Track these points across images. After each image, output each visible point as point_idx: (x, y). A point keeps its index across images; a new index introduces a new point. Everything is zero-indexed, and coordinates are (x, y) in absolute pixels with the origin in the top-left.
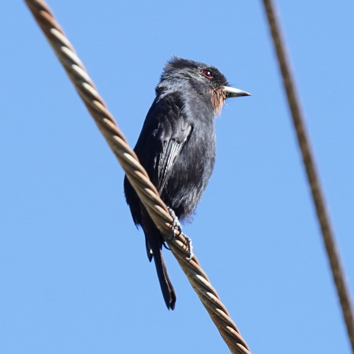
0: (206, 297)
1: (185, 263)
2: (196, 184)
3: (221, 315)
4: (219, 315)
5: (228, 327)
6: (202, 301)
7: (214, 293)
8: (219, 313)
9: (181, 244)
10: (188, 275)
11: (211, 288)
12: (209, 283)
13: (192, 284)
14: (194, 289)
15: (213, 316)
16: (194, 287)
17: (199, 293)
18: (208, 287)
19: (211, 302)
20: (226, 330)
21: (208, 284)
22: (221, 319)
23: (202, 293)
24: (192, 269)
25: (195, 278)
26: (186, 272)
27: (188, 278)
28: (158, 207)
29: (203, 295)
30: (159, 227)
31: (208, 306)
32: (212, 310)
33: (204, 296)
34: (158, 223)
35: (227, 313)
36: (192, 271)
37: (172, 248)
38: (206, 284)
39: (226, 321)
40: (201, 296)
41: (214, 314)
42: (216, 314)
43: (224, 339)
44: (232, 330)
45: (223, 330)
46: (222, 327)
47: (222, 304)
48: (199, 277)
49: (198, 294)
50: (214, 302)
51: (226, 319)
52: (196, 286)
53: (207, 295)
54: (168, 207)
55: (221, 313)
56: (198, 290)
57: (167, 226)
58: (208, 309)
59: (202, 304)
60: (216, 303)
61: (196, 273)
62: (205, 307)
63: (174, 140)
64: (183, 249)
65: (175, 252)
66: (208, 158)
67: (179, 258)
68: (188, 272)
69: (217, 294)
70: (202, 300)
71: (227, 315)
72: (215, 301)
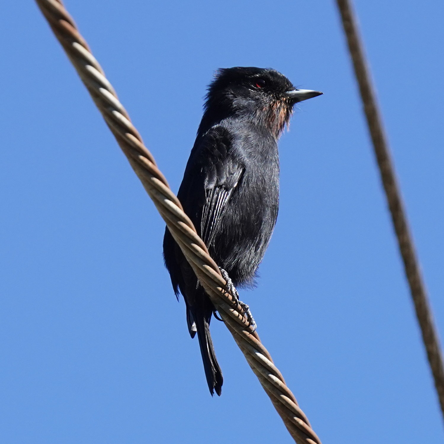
0: (268, 380)
1: (242, 338)
2: (253, 239)
3: (287, 403)
4: (284, 403)
5: (296, 418)
6: (262, 385)
7: (279, 376)
8: (284, 400)
9: (236, 313)
10: (245, 353)
11: (274, 369)
12: (272, 363)
13: (251, 364)
14: (253, 370)
15: (277, 404)
16: (253, 368)
17: (260, 376)
18: (271, 367)
19: (275, 386)
20: (294, 422)
21: (270, 364)
22: (288, 408)
23: (263, 375)
24: (251, 345)
25: (253, 356)
26: (243, 349)
27: (245, 357)
28: (208, 267)
29: (264, 377)
30: (209, 292)
31: (270, 391)
32: (276, 397)
33: (266, 378)
34: (208, 286)
35: (294, 400)
36: (250, 348)
37: (225, 319)
38: (268, 364)
39: (293, 410)
40: (261, 378)
41: (278, 401)
42: (280, 401)
43: (291, 433)
44: (301, 422)
45: (290, 421)
46: (288, 418)
47: (288, 389)
48: (259, 354)
49: (258, 376)
50: (278, 387)
51: (293, 408)
52: (255, 367)
53: (270, 377)
54: (220, 267)
55: (287, 400)
56: (258, 371)
57: (218, 290)
58: (271, 396)
59: (263, 388)
60: (281, 387)
61: (255, 349)
62: (267, 393)
63: (221, 187)
64: (239, 319)
65: (229, 324)
66: (267, 206)
67: (234, 331)
68: (245, 349)
69: (282, 377)
70: (264, 384)
71: (294, 402)
72: (280, 385)
